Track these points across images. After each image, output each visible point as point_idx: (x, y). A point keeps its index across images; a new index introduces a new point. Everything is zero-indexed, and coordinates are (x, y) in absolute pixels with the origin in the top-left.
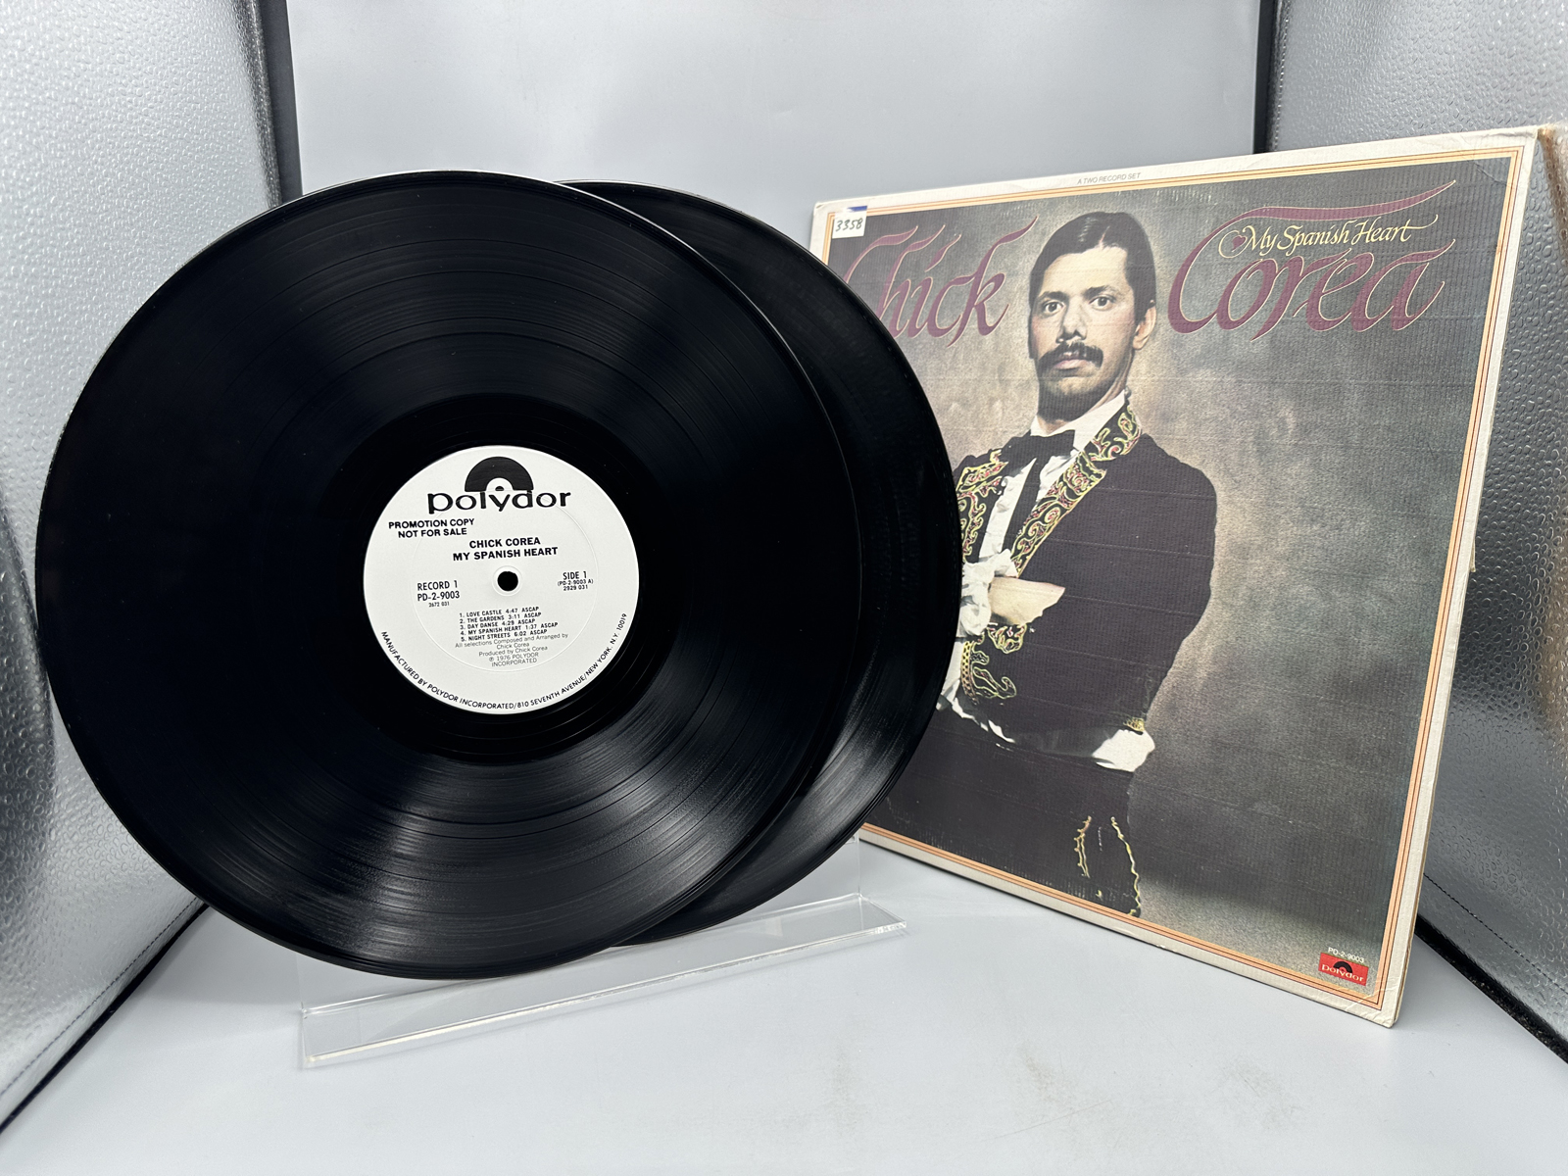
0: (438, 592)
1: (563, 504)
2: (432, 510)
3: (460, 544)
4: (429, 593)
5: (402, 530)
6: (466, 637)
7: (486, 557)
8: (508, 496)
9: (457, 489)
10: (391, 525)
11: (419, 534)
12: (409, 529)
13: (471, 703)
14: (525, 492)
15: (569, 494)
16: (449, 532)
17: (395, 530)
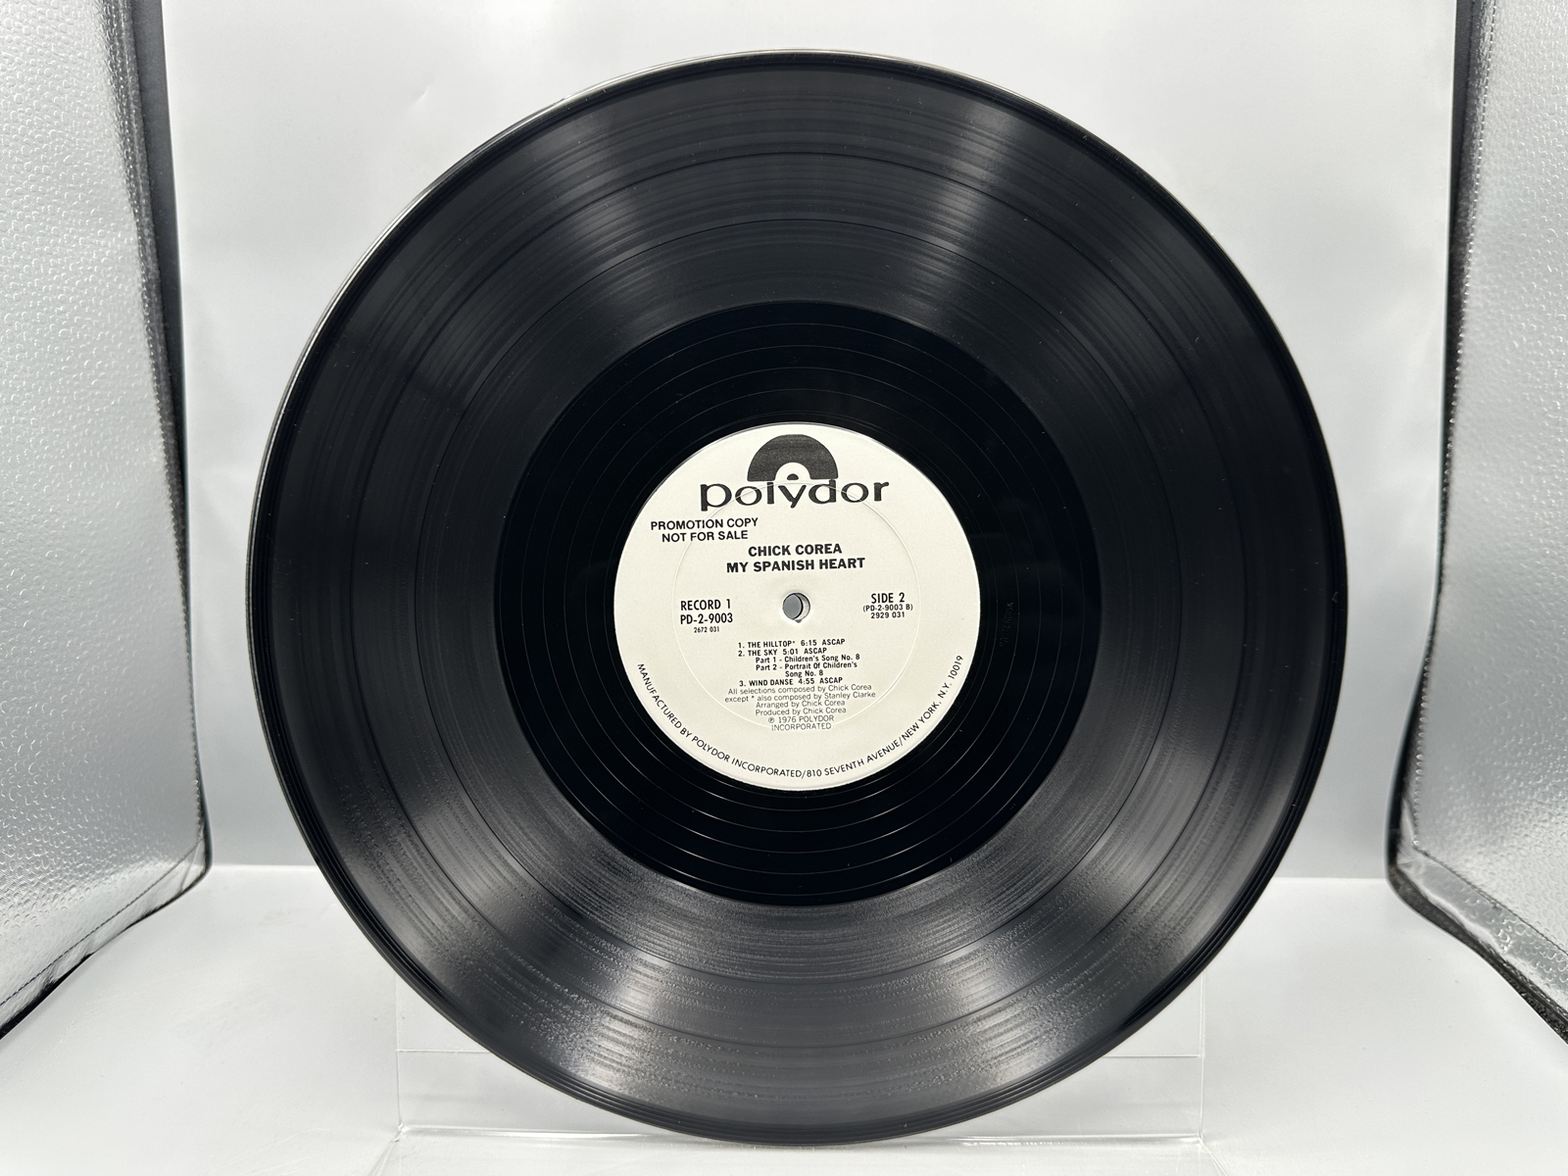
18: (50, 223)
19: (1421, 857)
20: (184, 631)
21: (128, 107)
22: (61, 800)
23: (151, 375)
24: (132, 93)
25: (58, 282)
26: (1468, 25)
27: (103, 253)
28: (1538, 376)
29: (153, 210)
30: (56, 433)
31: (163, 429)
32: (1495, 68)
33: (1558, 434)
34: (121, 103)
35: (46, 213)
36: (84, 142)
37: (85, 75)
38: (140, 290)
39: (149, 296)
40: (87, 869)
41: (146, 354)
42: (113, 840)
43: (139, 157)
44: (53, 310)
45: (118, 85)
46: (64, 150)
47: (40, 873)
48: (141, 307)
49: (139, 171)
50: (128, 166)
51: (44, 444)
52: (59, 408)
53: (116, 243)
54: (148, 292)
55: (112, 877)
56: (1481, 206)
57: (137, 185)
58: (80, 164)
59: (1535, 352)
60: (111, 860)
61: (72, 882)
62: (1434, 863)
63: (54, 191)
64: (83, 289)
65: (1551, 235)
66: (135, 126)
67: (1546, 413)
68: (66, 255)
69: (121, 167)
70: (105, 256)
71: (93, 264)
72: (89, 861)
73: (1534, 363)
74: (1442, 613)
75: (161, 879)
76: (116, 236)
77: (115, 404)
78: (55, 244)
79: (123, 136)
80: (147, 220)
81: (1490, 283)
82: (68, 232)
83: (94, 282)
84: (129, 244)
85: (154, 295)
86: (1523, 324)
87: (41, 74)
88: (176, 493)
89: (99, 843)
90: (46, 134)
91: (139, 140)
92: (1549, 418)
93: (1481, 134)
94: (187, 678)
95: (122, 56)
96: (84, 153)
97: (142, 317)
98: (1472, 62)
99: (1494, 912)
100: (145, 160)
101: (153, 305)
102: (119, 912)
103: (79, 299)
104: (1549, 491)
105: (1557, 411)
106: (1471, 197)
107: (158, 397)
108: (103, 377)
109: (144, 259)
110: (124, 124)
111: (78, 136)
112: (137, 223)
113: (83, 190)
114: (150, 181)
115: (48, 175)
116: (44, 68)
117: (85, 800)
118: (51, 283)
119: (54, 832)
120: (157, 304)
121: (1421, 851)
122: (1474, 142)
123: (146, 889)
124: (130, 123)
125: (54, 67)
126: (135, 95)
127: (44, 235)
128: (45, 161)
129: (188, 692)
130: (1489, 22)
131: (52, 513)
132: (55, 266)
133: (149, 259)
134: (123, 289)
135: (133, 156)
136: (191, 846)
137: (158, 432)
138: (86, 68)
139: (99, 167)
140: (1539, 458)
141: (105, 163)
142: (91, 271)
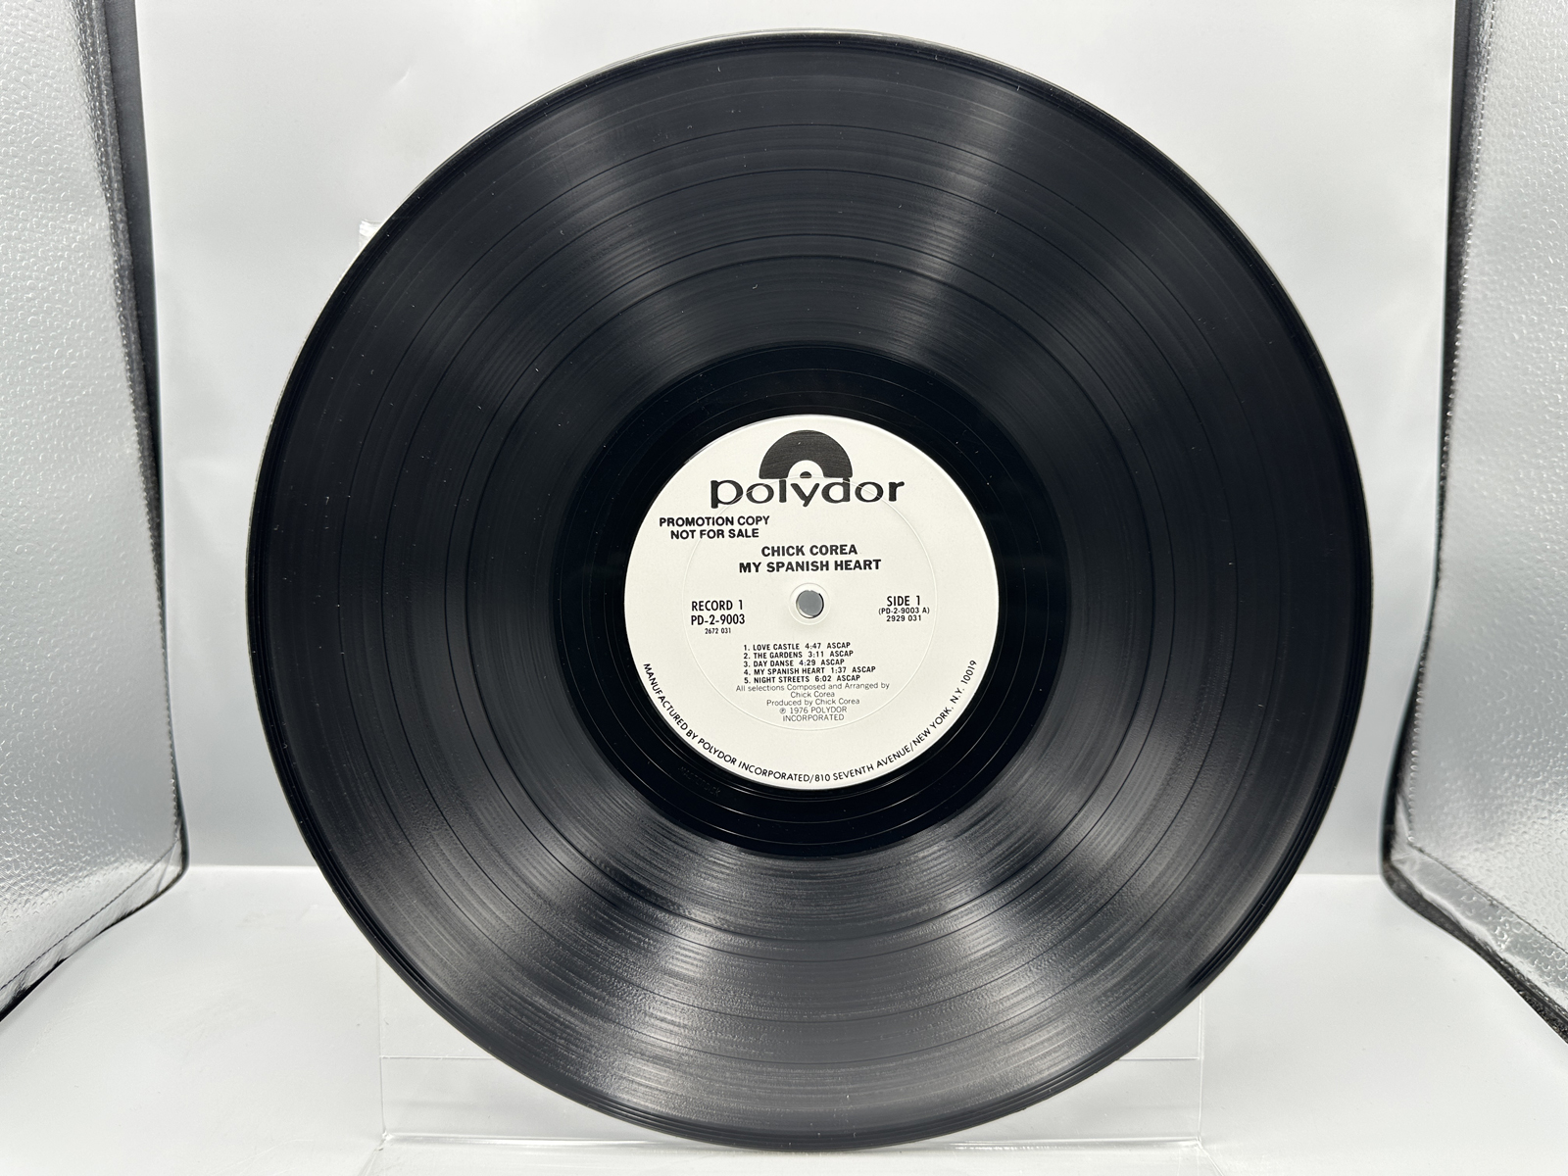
0: (718, 614)
1: (893, 497)
2: (715, 502)
3: (748, 549)
4: (706, 614)
5: (676, 529)
6: (751, 678)
7: (783, 569)
8: (817, 486)
9: (749, 475)
10: (662, 521)
11: (697, 534)
12: (684, 528)
13: (753, 769)
14: (841, 480)
15: (902, 484)
16: (736, 533)
17: (667, 529)
18: (18, 206)
19: (1416, 853)
20: (159, 627)
21: (99, 87)
22: (32, 802)
23: (124, 364)
24: (103, 73)
25: (27, 268)
26: (1467, 12)
27: (74, 238)
28: (1539, 368)
29: (125, 194)
30: (26, 424)
31: (136, 419)
32: (1495, 56)
33: (1559, 427)
34: (92, 83)
35: (14, 196)
36: (54, 123)
37: (54, 54)
38: (112, 276)
39: (122, 283)
40: (59, 873)
41: (119, 342)
42: (86, 842)
43: (111, 139)
44: (22, 298)
45: (88, 66)
46: (33, 131)
47: (10, 877)
48: (113, 294)
49: (111, 154)
50: (100, 149)
51: (13, 435)
52: (28, 398)
53: (88, 228)
54: (121, 279)
55: (86, 879)
56: (1480, 196)
57: (109, 168)
58: (50, 146)
59: (1535, 345)
60: (84, 862)
61: (45, 886)
62: (1430, 859)
63: (22, 173)
64: (53, 275)
65: (1552, 226)
66: (106, 107)
67: (1546, 406)
68: (35, 241)
69: (92, 150)
70: (75, 241)
71: (63, 250)
72: (62, 864)
73: (1534, 355)
74: (1439, 608)
75: (136, 881)
76: (88, 221)
77: (87, 394)
78: (24, 229)
79: (94, 118)
80: (119, 204)
81: (1489, 274)
82: (37, 217)
83: (65, 269)
84: (100, 229)
85: (126, 282)
86: (1524, 316)
87: (8, 53)
88: (151, 485)
89: (72, 846)
90: (13, 115)
91: (111, 122)
92: (1551, 411)
93: (1481, 124)
94: (163, 675)
95: (92, 35)
96: (54, 134)
97: (115, 305)
98: (1471, 49)
99: (1491, 908)
100: (117, 143)
101: (126, 293)
102: (93, 916)
103: (49, 286)
104: (1550, 485)
105: (1559, 403)
106: (1469, 187)
107: (131, 387)
108: (74, 366)
109: (116, 244)
110: (94, 105)
111: (47, 117)
112: (109, 208)
113: (52, 172)
114: (122, 164)
115: (15, 157)
116: (11, 46)
117: (57, 801)
118: (19, 269)
119: (25, 835)
120: (129, 291)
121: (1416, 847)
122: (1473, 131)
123: (121, 891)
124: (101, 105)
125: (22, 45)
126: (106, 75)
127: (12, 219)
128: (12, 143)
129: (164, 690)
130: (1488, 9)
131: (22, 507)
132: (24, 251)
133: (122, 244)
134: (94, 276)
135: (105, 139)
136: (168, 845)
137: (131, 423)
138: (55, 47)
139: (70, 149)
140: (1539, 451)
141: (75, 145)
142: (62, 257)
